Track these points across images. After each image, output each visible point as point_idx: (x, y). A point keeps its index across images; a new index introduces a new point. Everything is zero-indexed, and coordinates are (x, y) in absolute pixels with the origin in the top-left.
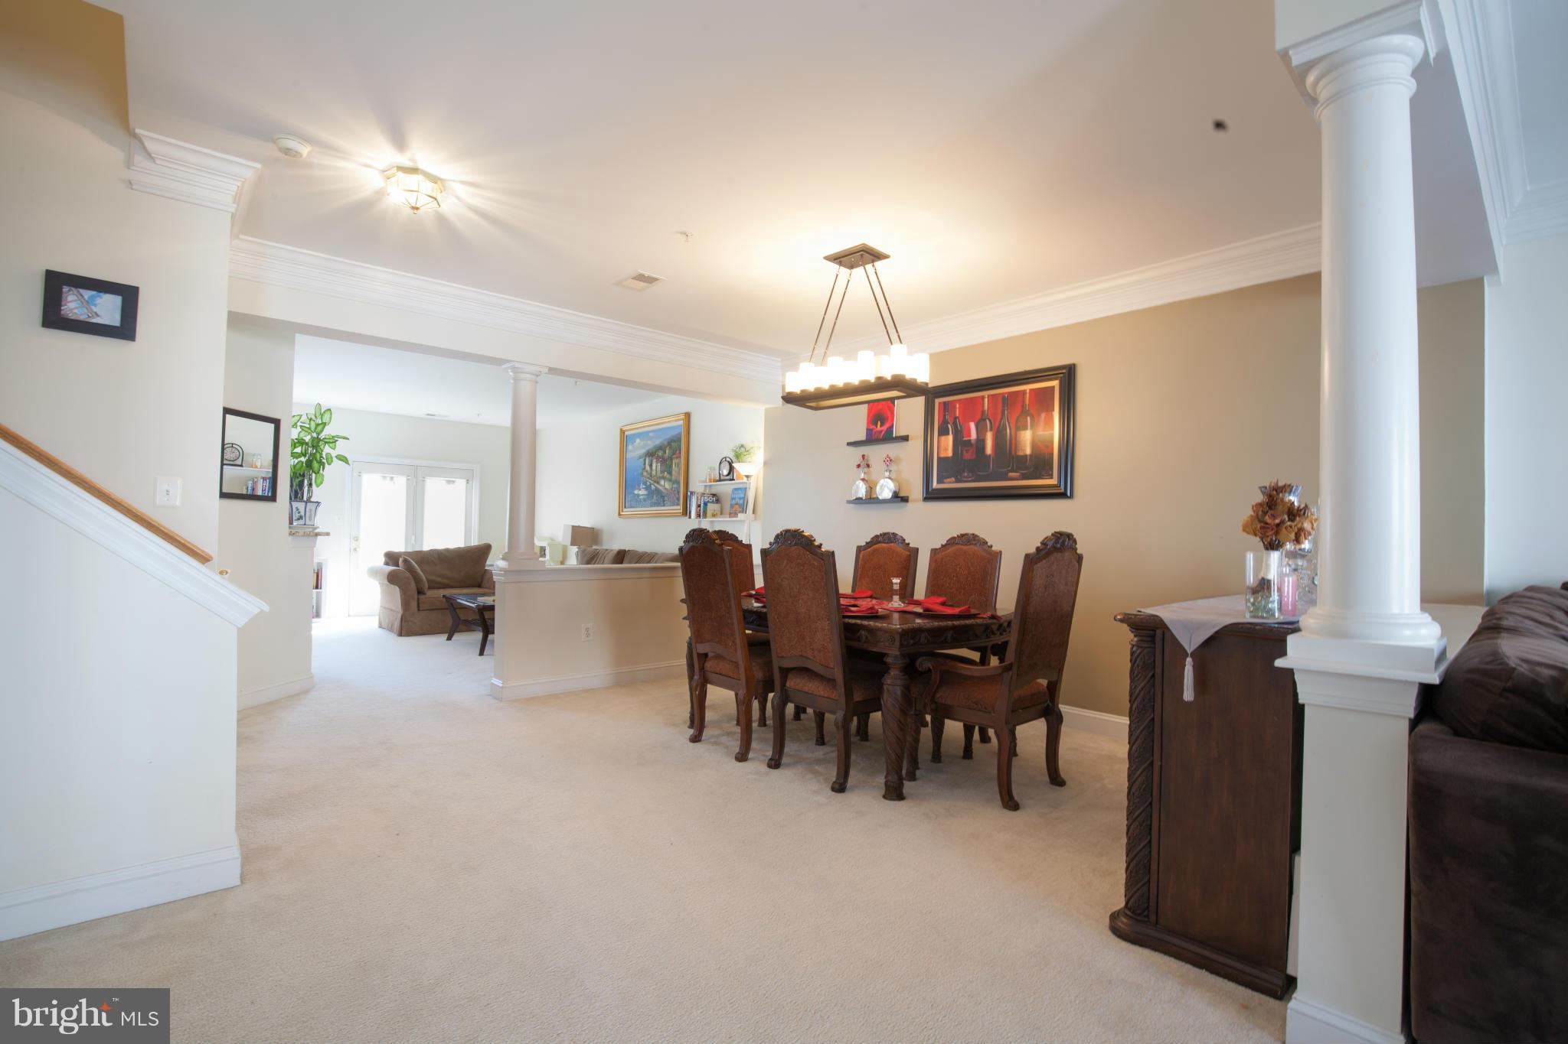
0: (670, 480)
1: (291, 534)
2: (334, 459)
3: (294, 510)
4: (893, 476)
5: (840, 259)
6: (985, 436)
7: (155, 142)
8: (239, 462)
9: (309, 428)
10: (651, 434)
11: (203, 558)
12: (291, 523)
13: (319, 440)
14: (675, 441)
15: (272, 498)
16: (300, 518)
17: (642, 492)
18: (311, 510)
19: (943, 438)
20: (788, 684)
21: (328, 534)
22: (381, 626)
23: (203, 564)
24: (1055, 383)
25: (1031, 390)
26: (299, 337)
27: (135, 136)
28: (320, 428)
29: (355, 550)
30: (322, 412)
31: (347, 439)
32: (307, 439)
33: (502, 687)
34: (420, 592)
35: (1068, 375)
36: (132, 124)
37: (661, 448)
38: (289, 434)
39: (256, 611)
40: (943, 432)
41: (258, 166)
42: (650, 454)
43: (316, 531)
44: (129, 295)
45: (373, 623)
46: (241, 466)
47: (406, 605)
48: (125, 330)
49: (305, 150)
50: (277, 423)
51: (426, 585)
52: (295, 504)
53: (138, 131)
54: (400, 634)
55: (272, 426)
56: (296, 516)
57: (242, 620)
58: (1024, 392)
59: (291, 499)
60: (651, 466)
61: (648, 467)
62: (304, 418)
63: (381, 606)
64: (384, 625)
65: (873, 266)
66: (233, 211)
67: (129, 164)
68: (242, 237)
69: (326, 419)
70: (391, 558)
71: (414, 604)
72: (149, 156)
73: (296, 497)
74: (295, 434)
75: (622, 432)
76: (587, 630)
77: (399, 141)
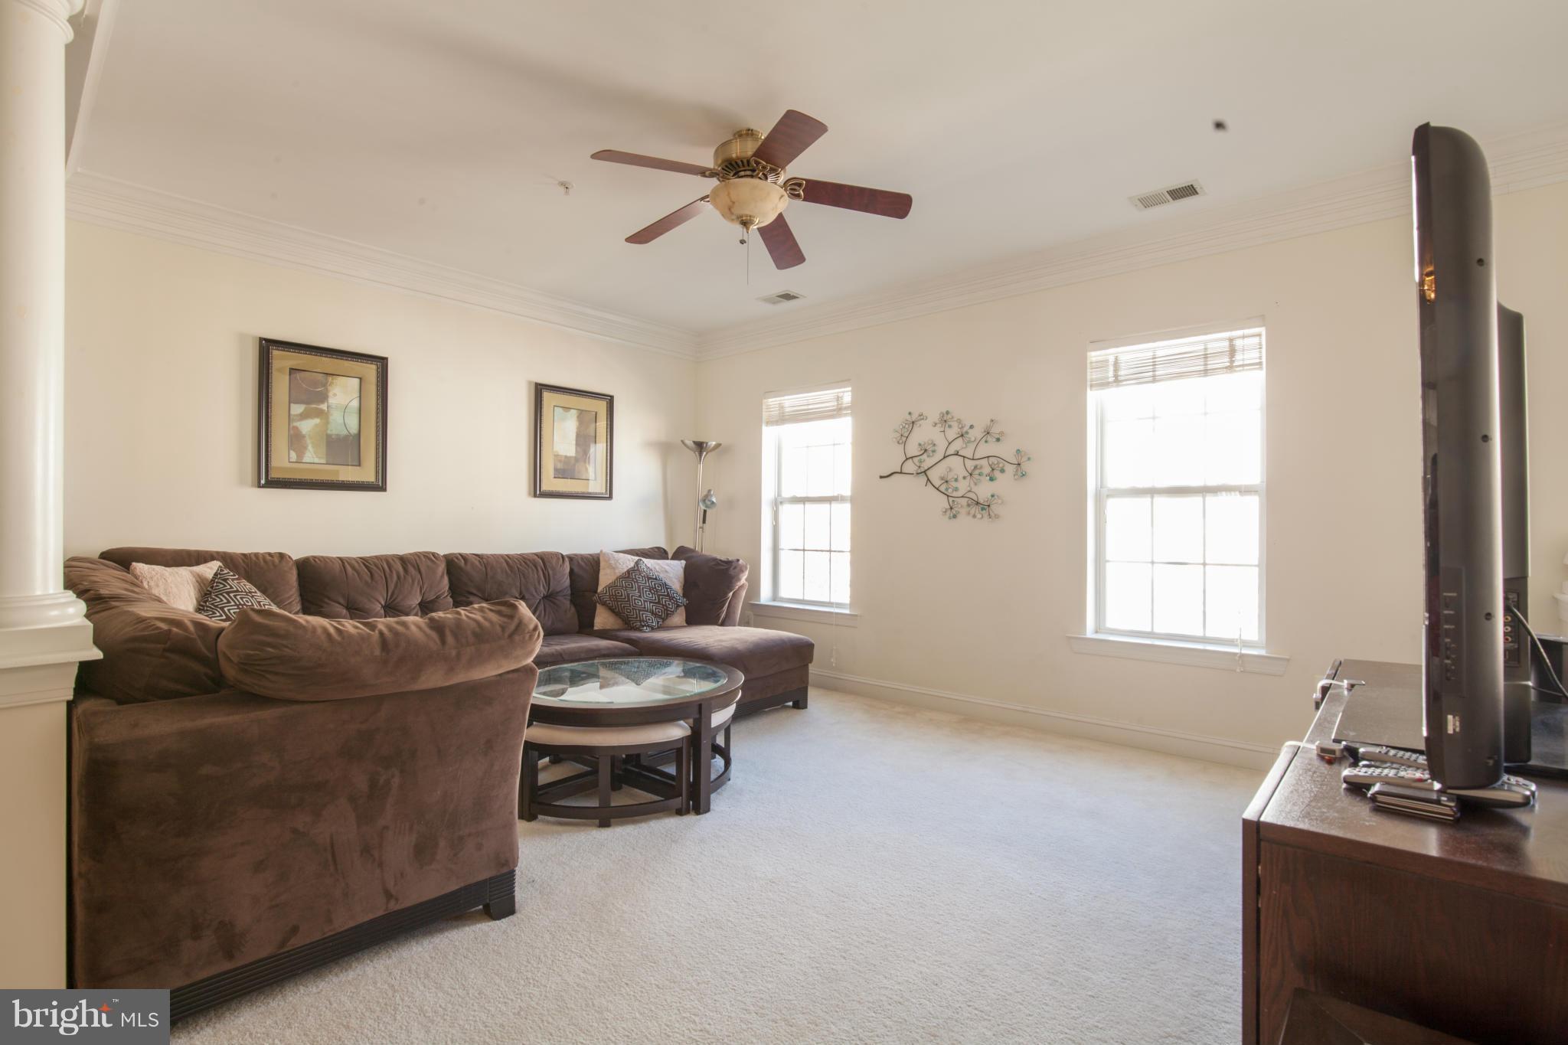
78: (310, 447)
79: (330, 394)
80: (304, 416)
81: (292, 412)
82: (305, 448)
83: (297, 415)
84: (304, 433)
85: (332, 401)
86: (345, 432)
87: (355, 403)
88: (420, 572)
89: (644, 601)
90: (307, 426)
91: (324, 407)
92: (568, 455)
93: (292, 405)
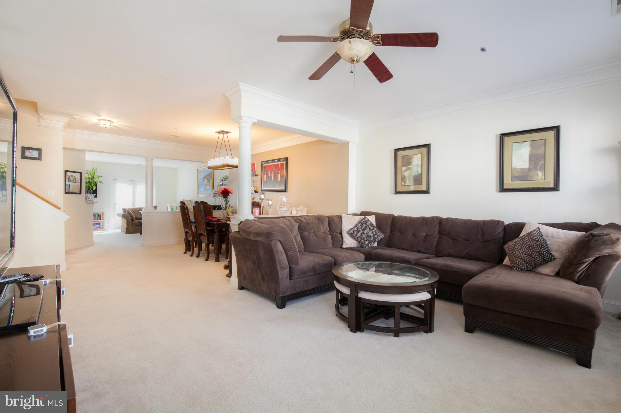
0: (209, 186)
1: (86, 203)
2: (99, 182)
3: (87, 196)
4: (255, 186)
5: (219, 132)
6: (272, 175)
7: (44, 116)
8: (75, 181)
9: (90, 174)
10: (205, 171)
11: (59, 208)
12: (86, 200)
13: (94, 177)
14: (210, 174)
15: (80, 193)
16: (89, 198)
17: (203, 189)
18: (92, 196)
19: (264, 175)
20: (201, 237)
21: (97, 203)
22: (122, 231)
23: (59, 210)
24: (284, 162)
25: (280, 164)
26: (86, 152)
27: (40, 115)
28: (93, 174)
29: (115, 208)
30: (95, 169)
31: (102, 177)
32: (90, 177)
33: (144, 243)
34: (132, 220)
35: (286, 160)
36: (39, 113)
37: (207, 175)
38: (85, 176)
39: (68, 218)
40: (264, 174)
41: (69, 119)
42: (205, 177)
43: (94, 202)
44: (40, 150)
45: (120, 231)
46: (75, 182)
47: (128, 224)
48: (39, 159)
49: (78, 117)
50: (81, 173)
51: (135, 218)
52: (87, 195)
53: (40, 114)
54: (126, 233)
55: (80, 174)
56: (87, 198)
57: (65, 220)
58: (279, 164)
59: (86, 193)
60: (205, 181)
61: (204, 182)
62: (89, 171)
63: (122, 225)
64: (123, 231)
65: (227, 135)
66: (63, 129)
67: (39, 121)
68: (68, 129)
69: (95, 171)
70: (124, 210)
71: (130, 224)
72: (43, 119)
73: (88, 193)
74: (87, 175)
75: (198, 170)
76: (169, 228)
77: (99, 116)
78: (407, 181)
79: (413, 162)
80: (406, 170)
81: (403, 170)
82: (406, 181)
83: (404, 171)
84: (406, 176)
85: (413, 164)
86: (417, 174)
87: (420, 163)
88: (426, 224)
89: (522, 252)
90: (406, 174)
91: (411, 166)
92: (523, 167)
93: (403, 168)
